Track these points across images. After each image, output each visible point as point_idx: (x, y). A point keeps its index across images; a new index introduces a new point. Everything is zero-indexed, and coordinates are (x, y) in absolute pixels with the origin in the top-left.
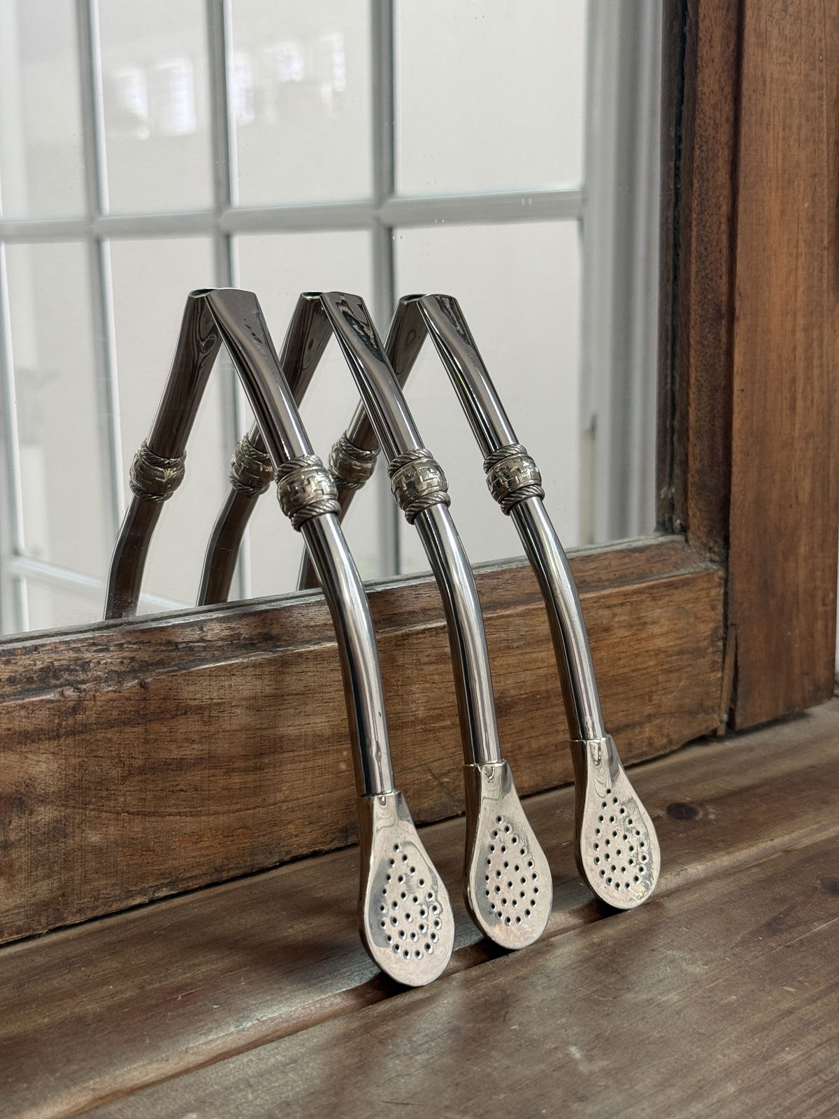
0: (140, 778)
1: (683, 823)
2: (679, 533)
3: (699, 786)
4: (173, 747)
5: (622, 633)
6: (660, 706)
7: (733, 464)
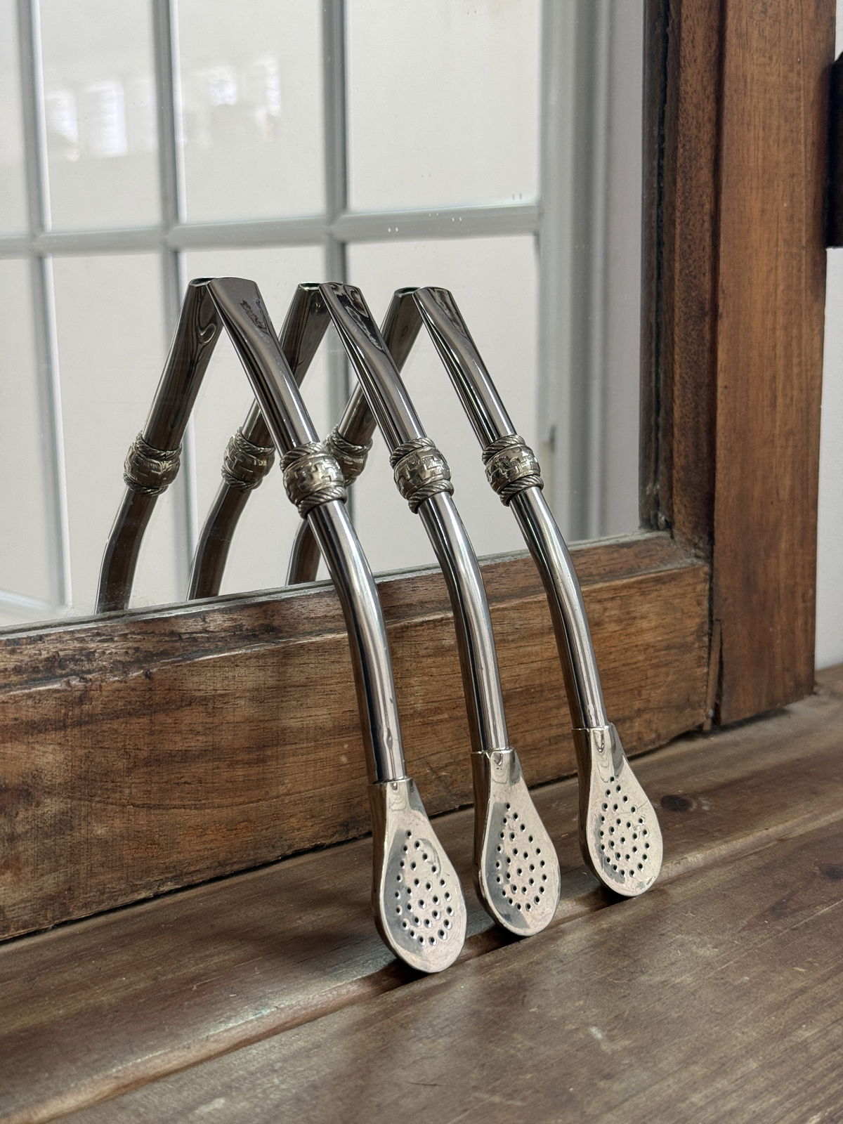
0: (145, 770)
1: (678, 815)
2: (664, 529)
3: (690, 780)
4: (178, 739)
5: (613, 627)
6: (649, 701)
7: (718, 459)
